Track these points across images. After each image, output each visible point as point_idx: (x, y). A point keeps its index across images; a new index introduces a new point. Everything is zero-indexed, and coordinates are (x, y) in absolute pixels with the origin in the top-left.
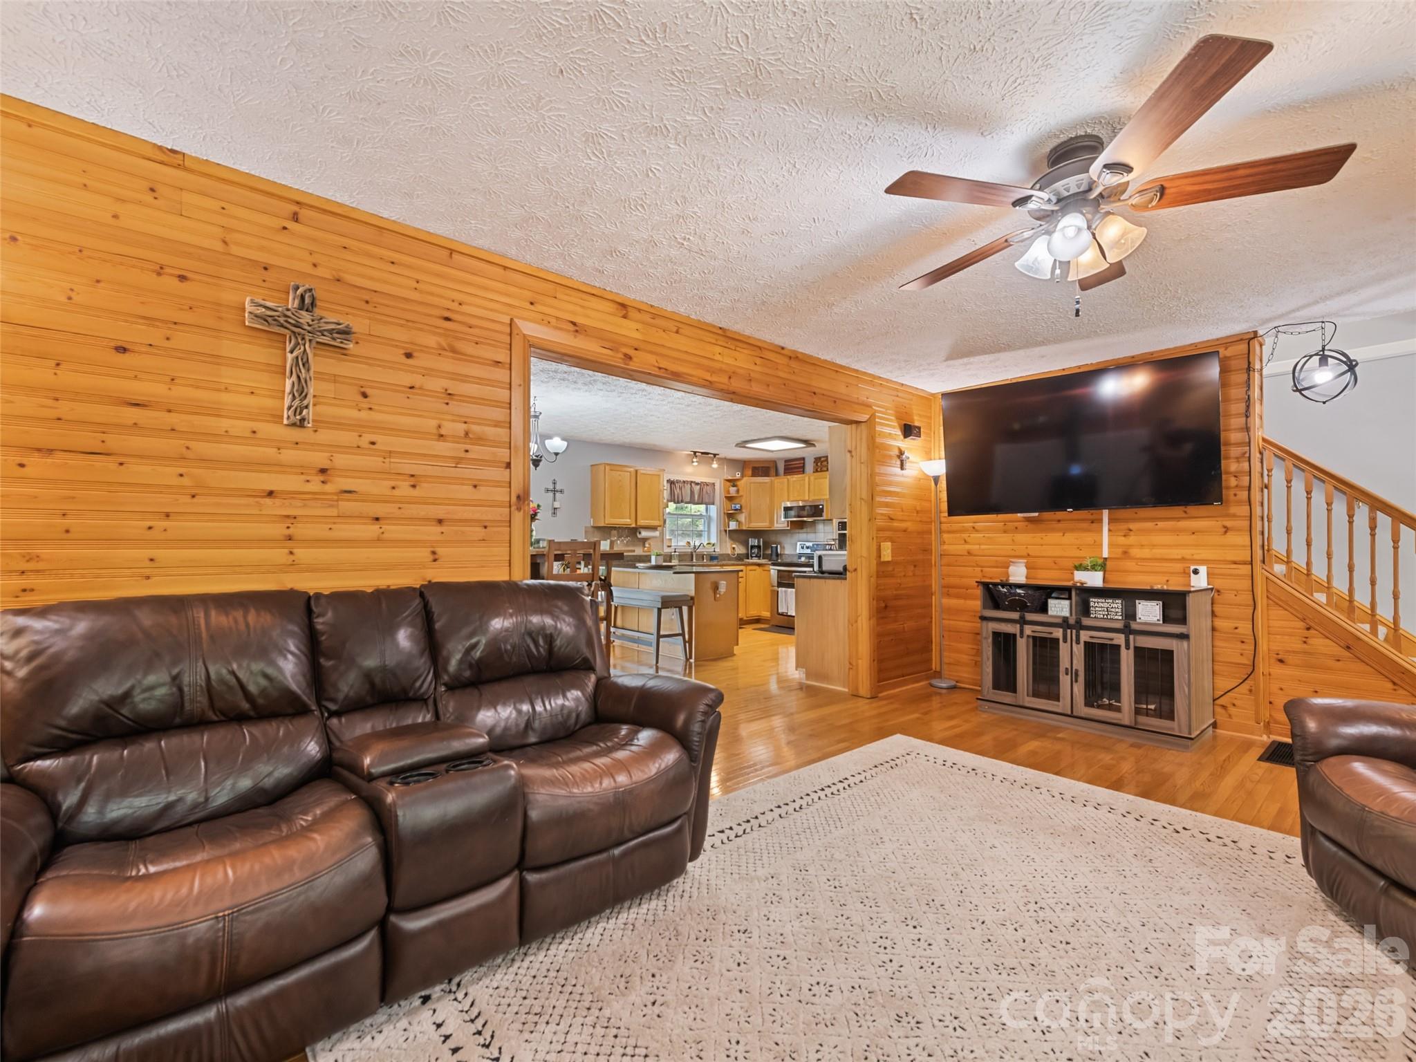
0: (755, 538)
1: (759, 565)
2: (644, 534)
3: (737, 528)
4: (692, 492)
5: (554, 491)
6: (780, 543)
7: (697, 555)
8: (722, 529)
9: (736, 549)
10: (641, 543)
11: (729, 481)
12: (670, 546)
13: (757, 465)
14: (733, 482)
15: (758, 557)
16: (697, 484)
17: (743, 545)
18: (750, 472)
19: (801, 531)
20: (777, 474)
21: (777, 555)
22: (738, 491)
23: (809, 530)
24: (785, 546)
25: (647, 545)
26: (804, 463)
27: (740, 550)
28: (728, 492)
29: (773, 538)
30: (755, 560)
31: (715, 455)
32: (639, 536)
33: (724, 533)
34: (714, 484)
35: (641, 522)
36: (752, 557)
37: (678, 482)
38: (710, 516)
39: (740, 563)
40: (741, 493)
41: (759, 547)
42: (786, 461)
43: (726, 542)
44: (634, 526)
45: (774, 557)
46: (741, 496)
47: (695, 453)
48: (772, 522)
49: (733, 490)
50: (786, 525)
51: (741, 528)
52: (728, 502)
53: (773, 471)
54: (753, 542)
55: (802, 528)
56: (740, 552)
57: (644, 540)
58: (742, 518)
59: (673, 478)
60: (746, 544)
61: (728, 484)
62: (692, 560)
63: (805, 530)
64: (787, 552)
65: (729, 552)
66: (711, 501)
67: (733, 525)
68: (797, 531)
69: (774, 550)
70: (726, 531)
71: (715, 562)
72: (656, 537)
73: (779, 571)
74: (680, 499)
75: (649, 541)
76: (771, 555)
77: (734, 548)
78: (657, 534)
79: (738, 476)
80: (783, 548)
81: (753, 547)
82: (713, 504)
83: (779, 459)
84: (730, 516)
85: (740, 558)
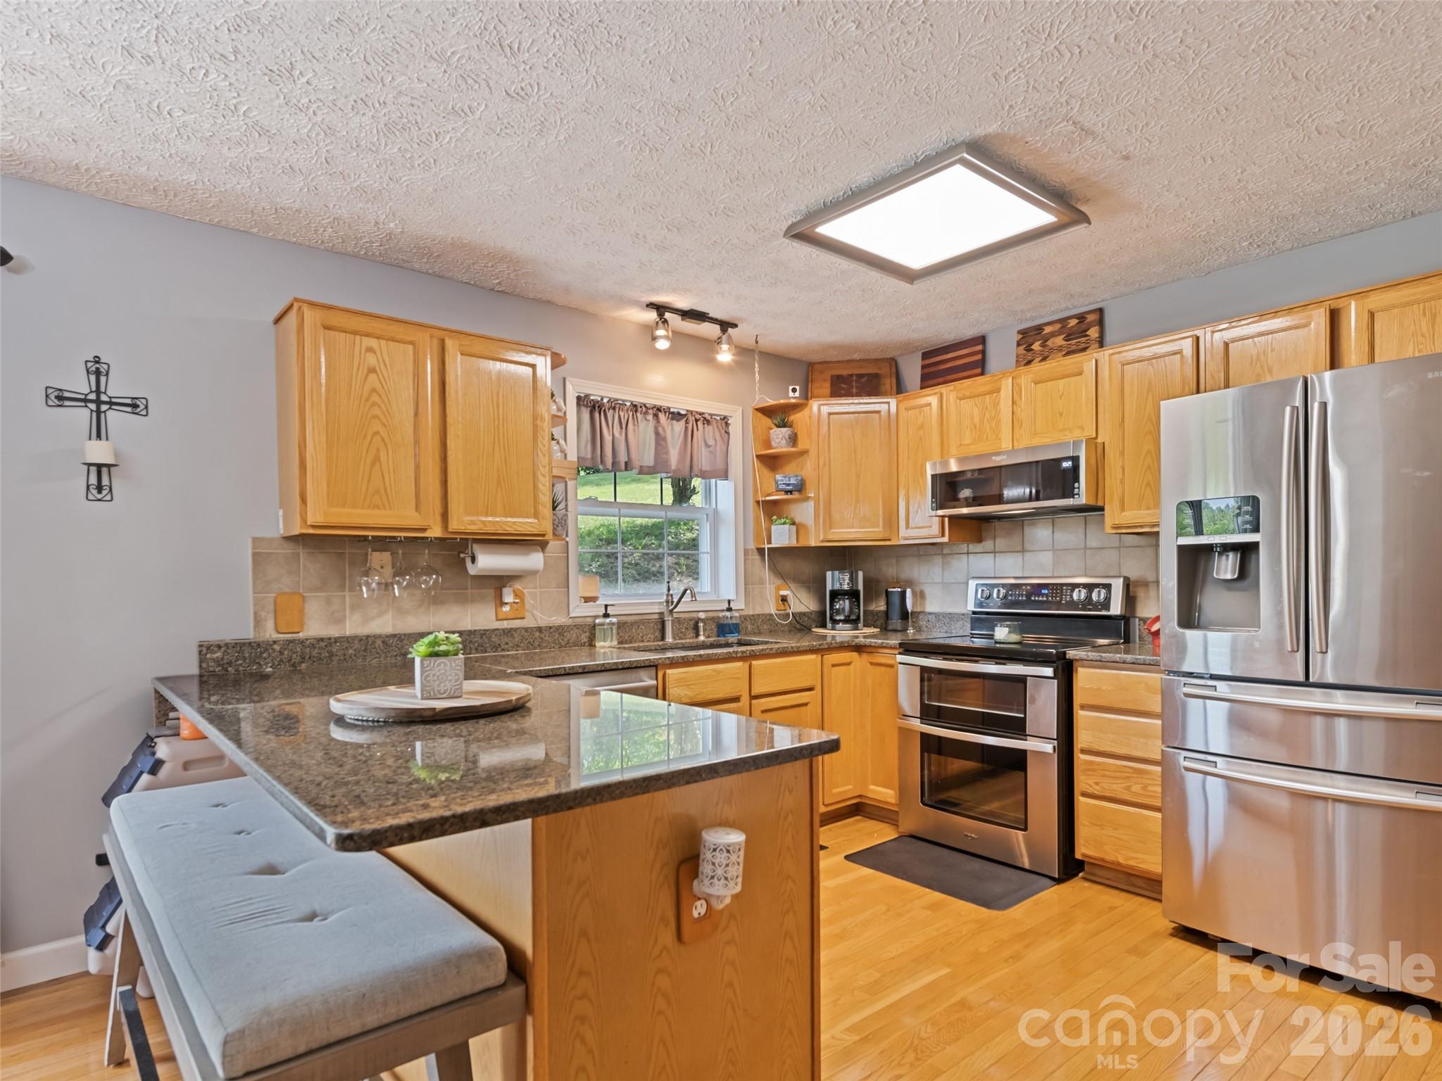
0: (842, 569)
1: (859, 648)
2: (487, 561)
3: (794, 543)
4: (660, 439)
5: (99, 403)
6: (910, 583)
7: (677, 621)
8: (752, 546)
9: (791, 599)
10: (491, 592)
11: (767, 412)
12: (587, 600)
13: (845, 372)
14: (778, 414)
15: (852, 621)
16: (676, 416)
17: (808, 588)
18: (826, 387)
19: (973, 548)
20: (900, 389)
21: (905, 615)
22: (794, 439)
23: (1001, 543)
24: (928, 590)
25: (509, 597)
26: (983, 352)
27: (803, 602)
28: (768, 444)
29: (889, 570)
30: (843, 633)
31: (725, 325)
32: (472, 570)
33: (757, 557)
34: (725, 419)
35: (463, 521)
36: (835, 622)
37: (615, 405)
38: (716, 511)
39: (805, 643)
40: (802, 445)
41: (853, 594)
42: (926, 355)
43: (762, 582)
44: (436, 532)
45: (896, 622)
46: (804, 453)
47: (660, 309)
48: (891, 521)
49: (779, 438)
50: (935, 529)
51: (802, 543)
52: (766, 472)
53: (889, 383)
54: (836, 580)
55: (980, 540)
56: (802, 609)
57: (499, 581)
58: (805, 512)
59: (598, 391)
60: (816, 585)
61: (766, 421)
62: (663, 638)
63: (988, 544)
64: (931, 606)
65: (772, 608)
66: (720, 465)
67: (782, 536)
68: (964, 548)
69: (896, 600)
70: (761, 551)
71: (732, 638)
72: (533, 573)
73: (924, 669)
74: (622, 458)
75: (518, 586)
76: (887, 614)
77: (784, 599)
78: (535, 560)
79: (793, 396)
80: (920, 596)
81: (835, 595)
82: (725, 476)
83: (908, 348)
84: (772, 509)
85: (801, 624)
